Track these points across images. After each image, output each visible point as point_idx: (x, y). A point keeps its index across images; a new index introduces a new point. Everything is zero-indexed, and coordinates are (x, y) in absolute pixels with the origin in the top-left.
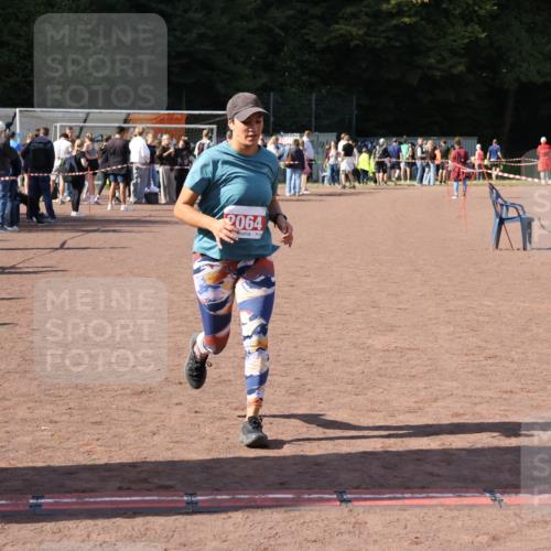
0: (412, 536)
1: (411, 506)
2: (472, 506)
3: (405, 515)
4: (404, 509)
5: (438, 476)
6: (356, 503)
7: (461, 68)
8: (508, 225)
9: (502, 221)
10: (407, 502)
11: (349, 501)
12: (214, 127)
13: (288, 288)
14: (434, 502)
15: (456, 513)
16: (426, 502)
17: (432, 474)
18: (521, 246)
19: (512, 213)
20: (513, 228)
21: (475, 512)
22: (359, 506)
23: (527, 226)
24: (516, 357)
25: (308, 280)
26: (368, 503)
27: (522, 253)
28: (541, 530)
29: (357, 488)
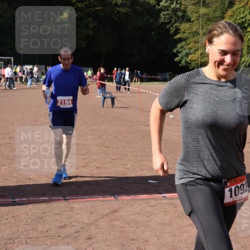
0: (90, 212)
1: (88, 201)
2: (108, 200)
3: (87, 204)
4: (86, 202)
5: (96, 190)
6: (70, 201)
7: (84, 45)
8: (106, 99)
9: (105, 98)
10: (87, 200)
11: (67, 200)
12: (3, 63)
13: (35, 122)
14: (96, 199)
15: (103, 203)
16: (93, 199)
17: (93, 189)
18: (111, 106)
19: (108, 95)
20: (109, 101)
21: (109, 202)
22: (71, 202)
23: (113, 99)
24: (115, 147)
25: (42, 119)
26: (74, 200)
27: (112, 109)
28: (131, 208)
29: (70, 195)
